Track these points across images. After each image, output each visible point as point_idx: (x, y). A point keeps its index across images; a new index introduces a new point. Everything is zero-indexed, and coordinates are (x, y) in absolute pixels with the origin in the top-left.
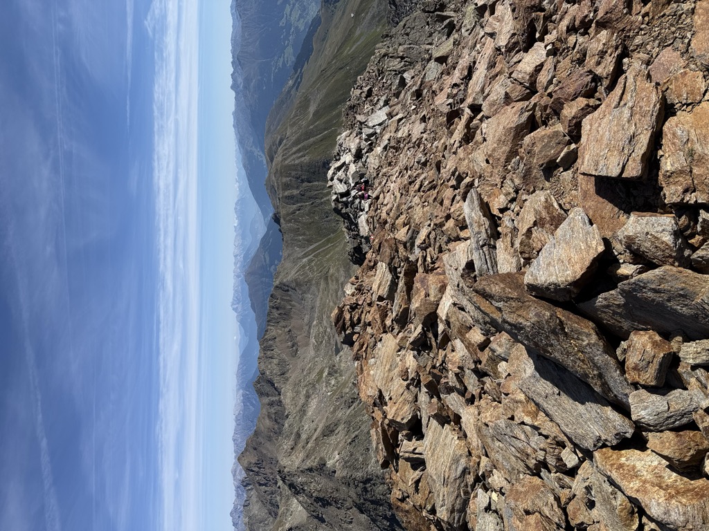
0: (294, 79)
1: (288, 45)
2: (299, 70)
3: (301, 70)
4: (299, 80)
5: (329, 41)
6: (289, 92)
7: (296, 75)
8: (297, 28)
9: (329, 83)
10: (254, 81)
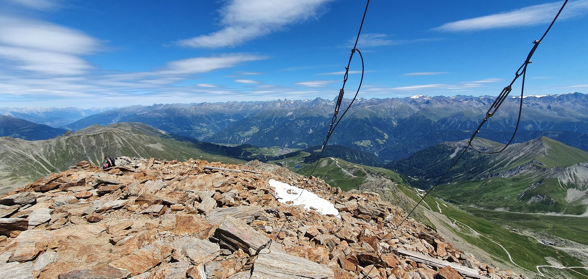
0: (165, 135)
1: (182, 130)
2: (171, 136)
3: (171, 137)
4: (166, 137)
5: (188, 148)
6: (159, 133)
7: (168, 135)
8: (191, 133)
9: (167, 152)
10: (161, 115)
